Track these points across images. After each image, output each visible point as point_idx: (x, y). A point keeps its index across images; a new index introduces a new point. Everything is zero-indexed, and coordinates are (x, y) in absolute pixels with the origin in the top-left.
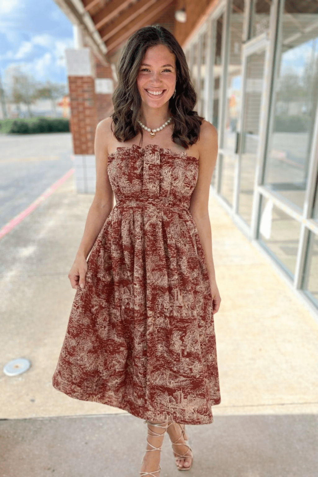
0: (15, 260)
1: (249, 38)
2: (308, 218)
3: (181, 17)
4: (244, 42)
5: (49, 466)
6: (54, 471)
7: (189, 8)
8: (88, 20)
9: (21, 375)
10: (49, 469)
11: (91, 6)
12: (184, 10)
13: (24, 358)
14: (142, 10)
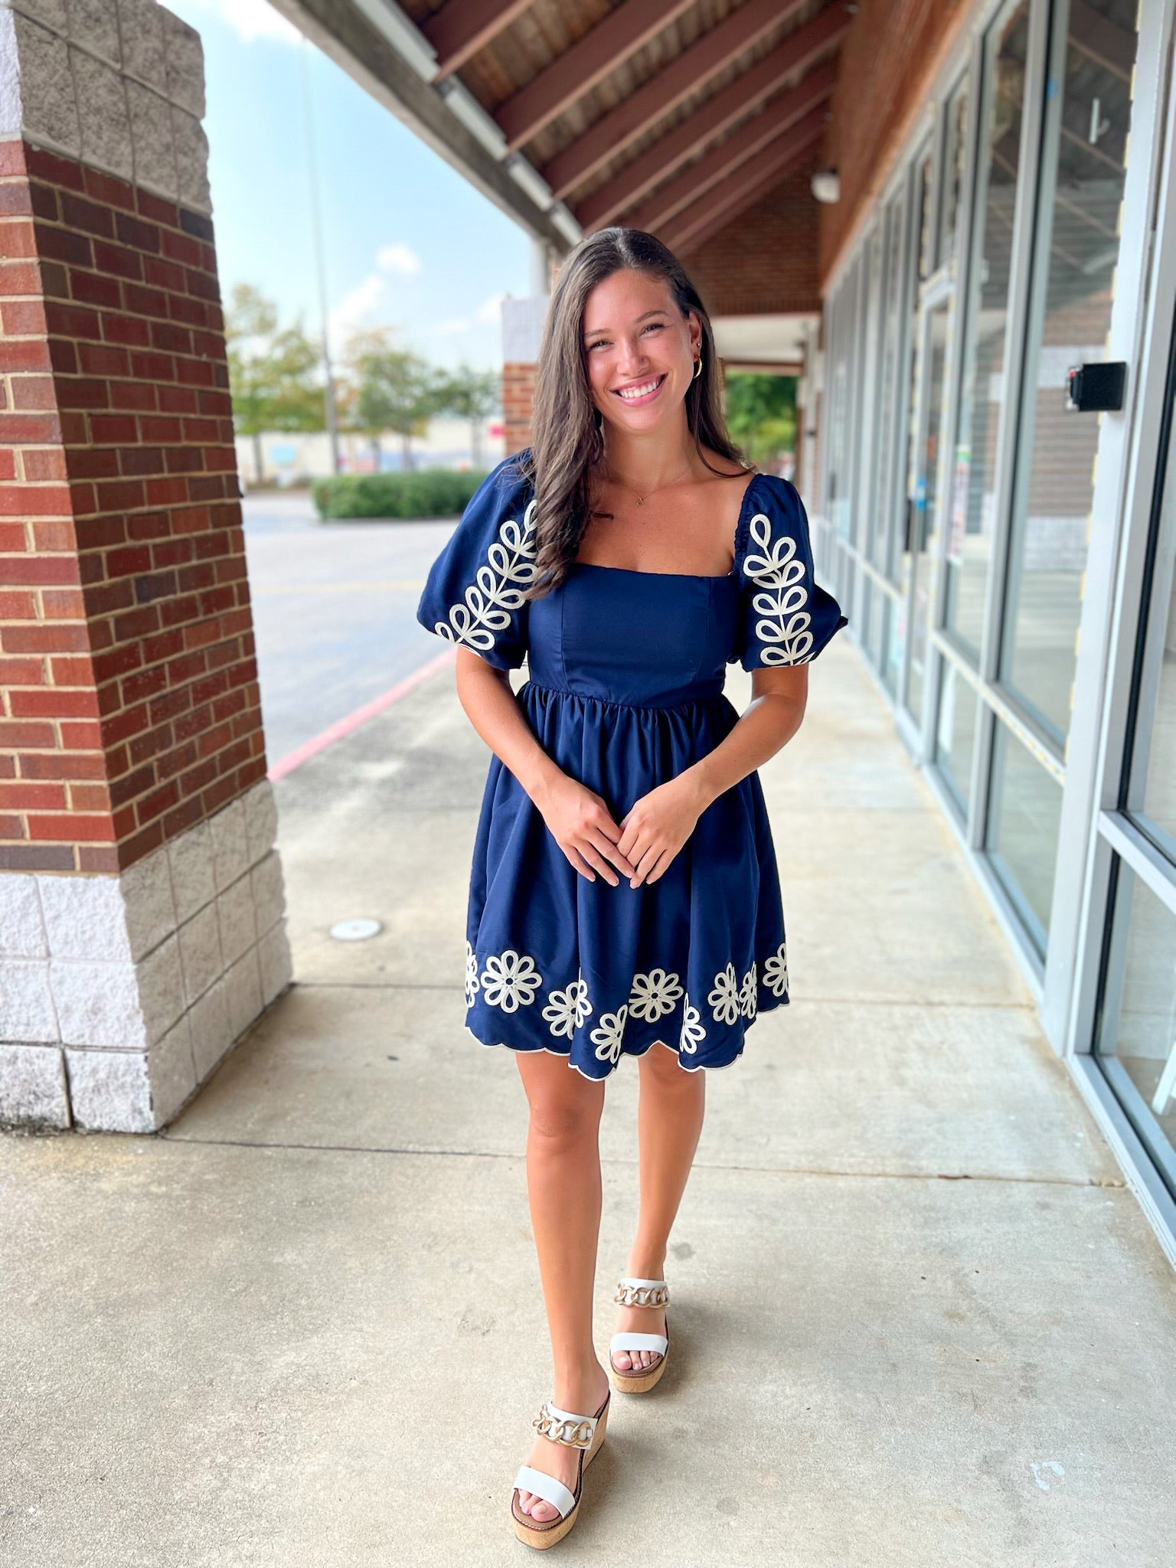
0: (355, 783)
1: (936, 268)
2: (987, 682)
3: (826, 190)
5: (403, 1033)
6: (410, 1038)
7: (847, 165)
8: (563, 221)
9: (364, 940)
10: (403, 1036)
11: (573, 186)
12: (834, 171)
13: (369, 918)
14: (723, 173)
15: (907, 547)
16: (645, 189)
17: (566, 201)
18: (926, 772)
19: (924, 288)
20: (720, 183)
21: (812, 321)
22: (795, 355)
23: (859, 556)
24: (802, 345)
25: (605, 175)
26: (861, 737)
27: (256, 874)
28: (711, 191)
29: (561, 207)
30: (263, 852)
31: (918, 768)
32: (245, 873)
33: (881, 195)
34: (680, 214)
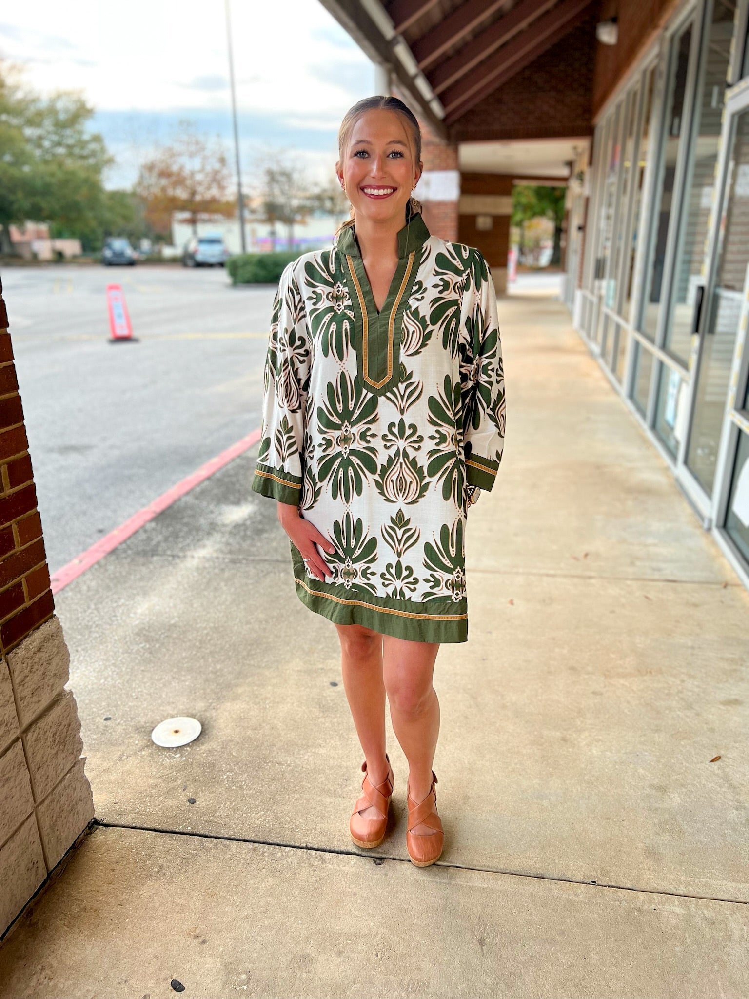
0: (213, 527)
1: (741, 76)
3: (607, 35)
4: (729, 86)
5: (198, 931)
6: (204, 942)
8: (402, 52)
10: (197, 937)
12: (614, 20)
14: (523, 25)
15: (696, 329)
16: (465, 32)
17: (405, 34)
18: (716, 534)
19: (729, 93)
20: (521, 33)
21: (583, 144)
22: (564, 172)
23: (629, 328)
24: (570, 164)
25: (437, 16)
26: (645, 492)
27: (31, 737)
28: (514, 38)
29: (401, 39)
30: (45, 703)
31: (709, 529)
32: (17, 740)
33: (666, 29)
34: (490, 57)
